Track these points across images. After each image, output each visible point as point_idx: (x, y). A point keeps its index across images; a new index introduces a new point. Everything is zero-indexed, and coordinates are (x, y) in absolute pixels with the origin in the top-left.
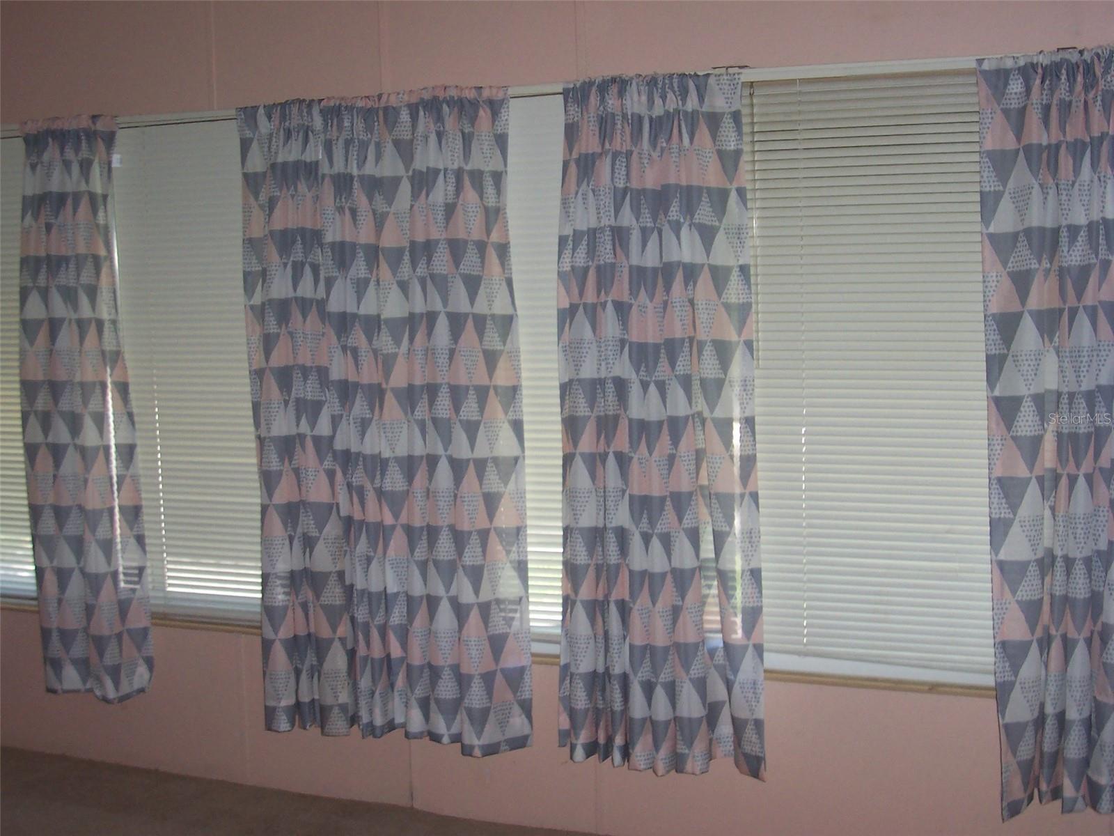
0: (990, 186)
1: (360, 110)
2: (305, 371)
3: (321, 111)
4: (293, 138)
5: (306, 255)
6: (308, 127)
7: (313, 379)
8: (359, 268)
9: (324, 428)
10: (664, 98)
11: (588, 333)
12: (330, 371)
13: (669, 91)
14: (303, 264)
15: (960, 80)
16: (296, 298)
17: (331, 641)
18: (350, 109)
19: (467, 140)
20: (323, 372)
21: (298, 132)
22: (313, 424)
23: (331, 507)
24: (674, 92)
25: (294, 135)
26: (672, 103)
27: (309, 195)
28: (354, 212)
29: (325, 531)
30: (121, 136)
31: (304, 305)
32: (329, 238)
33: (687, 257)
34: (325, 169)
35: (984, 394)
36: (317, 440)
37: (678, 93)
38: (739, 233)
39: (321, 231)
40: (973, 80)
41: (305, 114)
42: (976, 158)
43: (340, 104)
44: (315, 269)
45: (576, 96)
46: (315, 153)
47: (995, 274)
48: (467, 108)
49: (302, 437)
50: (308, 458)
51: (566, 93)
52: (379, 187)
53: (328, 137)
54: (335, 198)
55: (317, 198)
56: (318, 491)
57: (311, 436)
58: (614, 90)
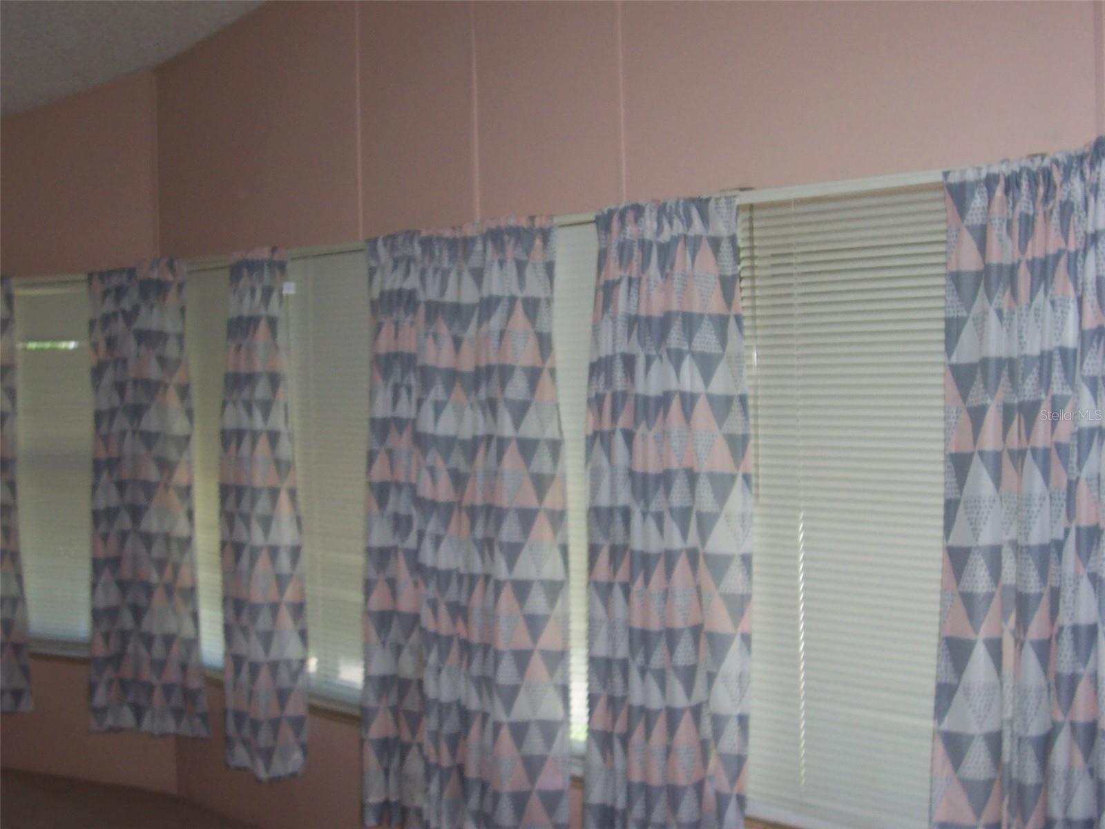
0: (954, 312)
1: (447, 240)
2: (399, 486)
3: (420, 242)
4: (399, 267)
5: (403, 377)
6: (410, 257)
7: (405, 496)
8: (438, 391)
9: (411, 542)
10: (671, 224)
11: (604, 462)
12: (418, 486)
13: (675, 216)
14: (400, 385)
15: (930, 195)
16: (394, 418)
17: (410, 746)
18: (439, 239)
19: (521, 266)
20: (413, 488)
21: (403, 262)
22: (404, 537)
23: (416, 618)
24: (680, 217)
25: (399, 264)
26: (678, 228)
27: (408, 320)
28: (435, 336)
29: (411, 640)
30: (289, 266)
31: (400, 424)
32: (420, 362)
33: (687, 386)
34: (421, 297)
35: (940, 544)
36: (407, 552)
37: (683, 218)
38: (738, 362)
39: (415, 355)
40: (940, 194)
41: (408, 245)
42: (942, 281)
43: (433, 235)
45: (603, 223)
46: (412, 282)
47: (954, 411)
48: (523, 236)
49: (395, 549)
50: (400, 568)
51: (597, 221)
52: (457, 313)
53: (424, 266)
54: (426, 324)
55: (412, 323)
56: (407, 601)
57: (403, 549)
58: (630, 216)
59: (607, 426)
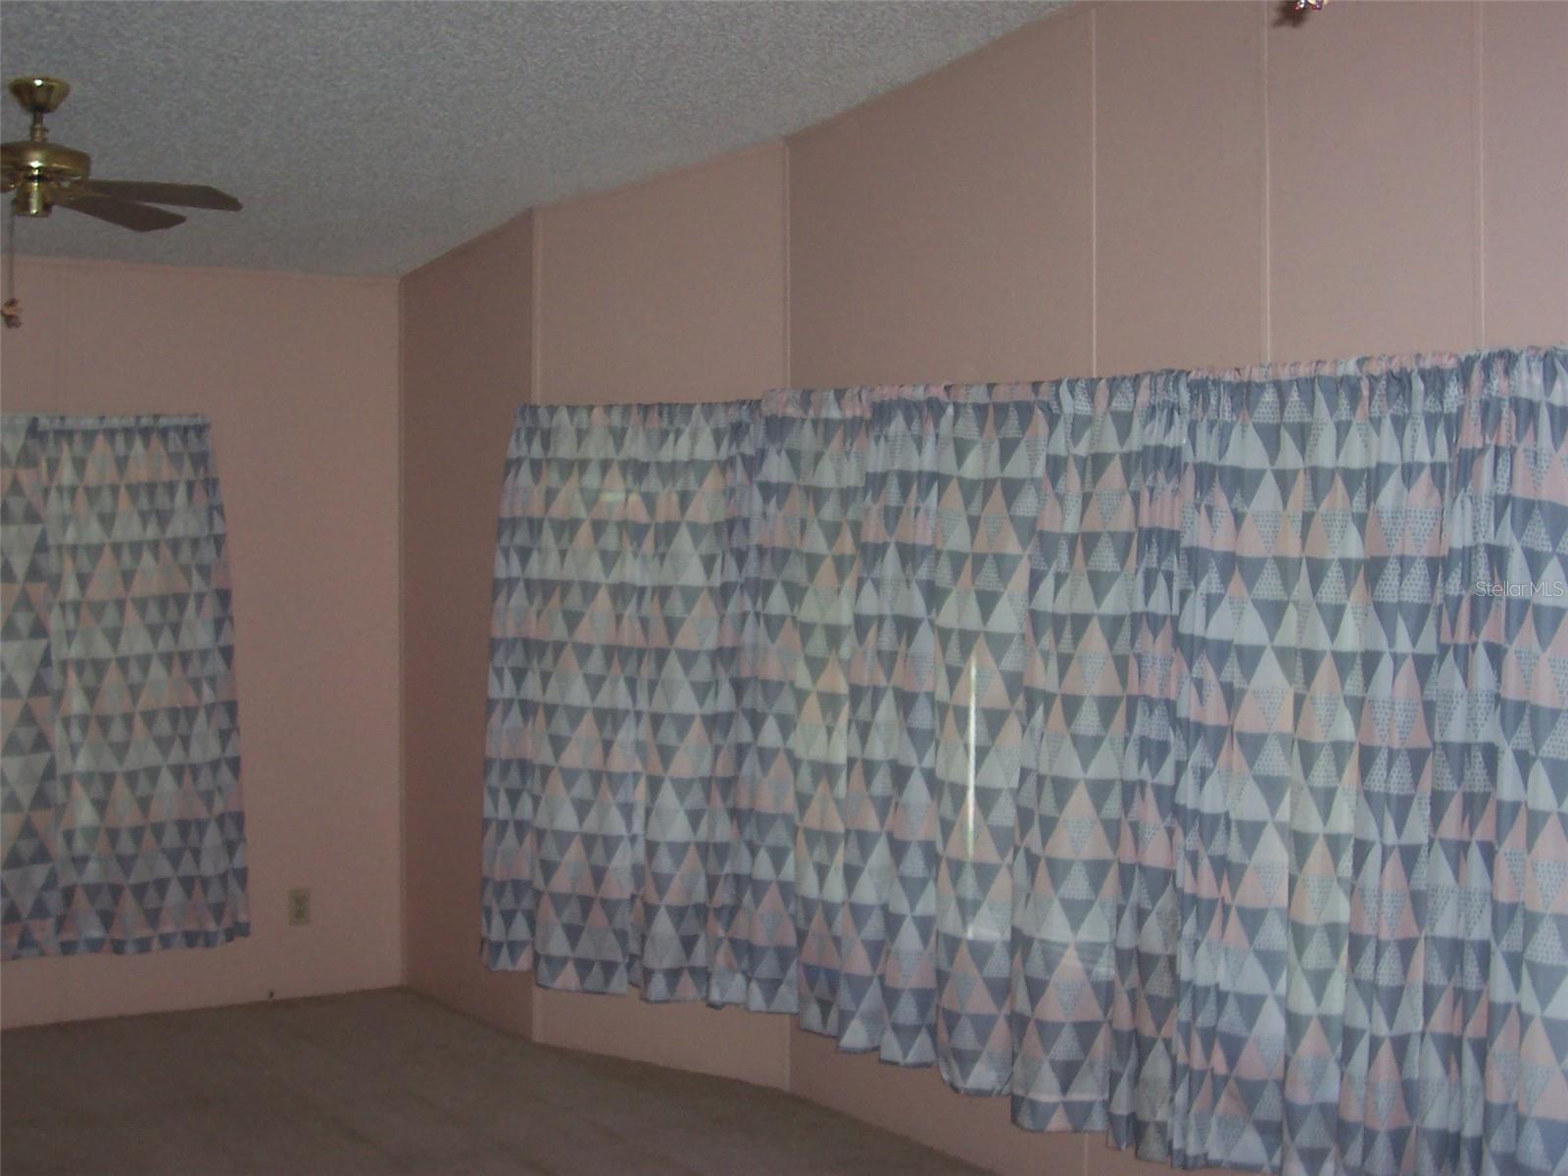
1: (1228, 384)
2: (1150, 703)
3: (1188, 385)
4: (1157, 418)
5: (1160, 561)
6: (1174, 405)
7: (1159, 714)
8: (1211, 582)
9: (1166, 775)
12: (1178, 704)
14: (1157, 571)
16: (1147, 614)
17: (1154, 1041)
18: (1216, 383)
20: (1170, 706)
21: (1163, 411)
22: (1156, 769)
23: (1169, 875)
25: (1158, 413)
27: (1169, 487)
28: (1210, 510)
29: (1160, 903)
31: (1155, 622)
32: (1185, 542)
34: (1188, 457)
36: (1159, 789)
39: (1179, 533)
41: (1171, 388)
43: (1207, 378)
44: (1169, 577)
46: (1177, 437)
49: (1142, 784)
50: (1148, 810)
52: (1241, 482)
53: (1194, 418)
54: (1195, 494)
55: (1175, 492)
56: (1155, 853)
57: (1153, 785)
58: (1498, 366)
59: (1462, 637)
